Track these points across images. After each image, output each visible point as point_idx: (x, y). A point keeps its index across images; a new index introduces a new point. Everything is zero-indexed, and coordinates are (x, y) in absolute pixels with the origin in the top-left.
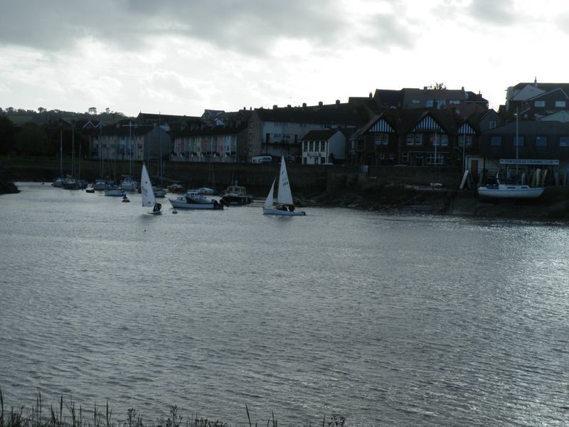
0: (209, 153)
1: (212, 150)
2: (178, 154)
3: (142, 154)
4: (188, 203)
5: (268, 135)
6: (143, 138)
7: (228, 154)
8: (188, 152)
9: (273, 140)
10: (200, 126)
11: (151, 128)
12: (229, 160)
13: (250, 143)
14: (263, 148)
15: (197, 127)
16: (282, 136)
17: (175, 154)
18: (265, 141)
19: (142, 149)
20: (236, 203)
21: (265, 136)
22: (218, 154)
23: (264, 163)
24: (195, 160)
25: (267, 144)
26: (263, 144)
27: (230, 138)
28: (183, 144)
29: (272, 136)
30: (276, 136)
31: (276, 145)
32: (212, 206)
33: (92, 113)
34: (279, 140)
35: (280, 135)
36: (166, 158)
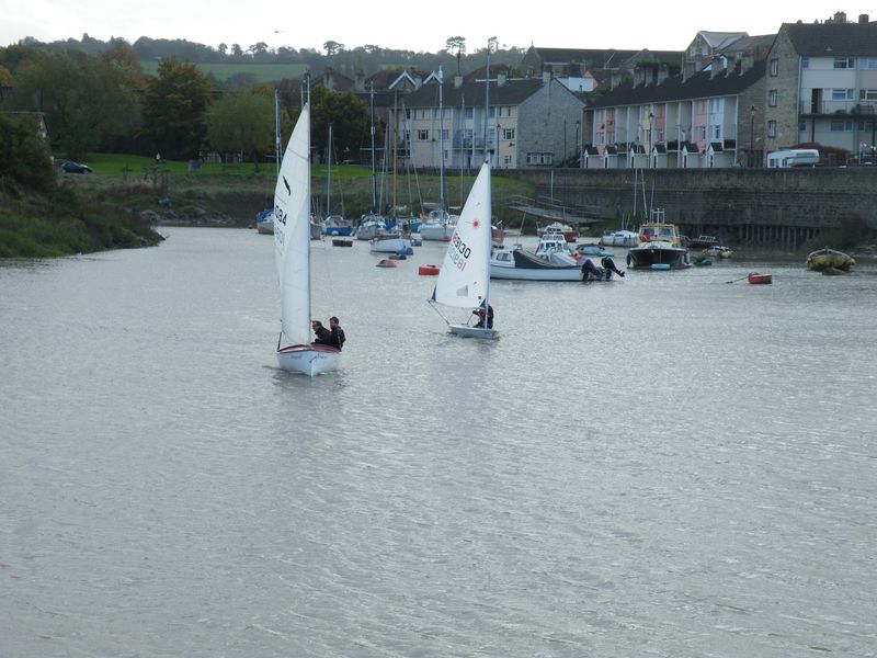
0: (673, 145)
1: (682, 137)
2: (600, 150)
3: (513, 153)
4: (517, 266)
5: (816, 93)
6: (515, 112)
7: (716, 147)
8: (624, 145)
9: (830, 105)
10: (655, 75)
11: (538, 85)
12: (720, 162)
13: (770, 114)
14: (802, 128)
15: (649, 80)
16: (856, 95)
17: (593, 151)
18: (808, 109)
19: (514, 141)
20: (667, 266)
21: (807, 97)
22: (692, 148)
23: (800, 169)
24: (640, 164)
25: (814, 117)
26: (802, 118)
27: (722, 103)
28: (611, 123)
29: (827, 96)
30: (838, 94)
31: (839, 120)
32: (578, 274)
33: (454, 51)
34: (847, 105)
35: (850, 91)
36: (573, 163)
